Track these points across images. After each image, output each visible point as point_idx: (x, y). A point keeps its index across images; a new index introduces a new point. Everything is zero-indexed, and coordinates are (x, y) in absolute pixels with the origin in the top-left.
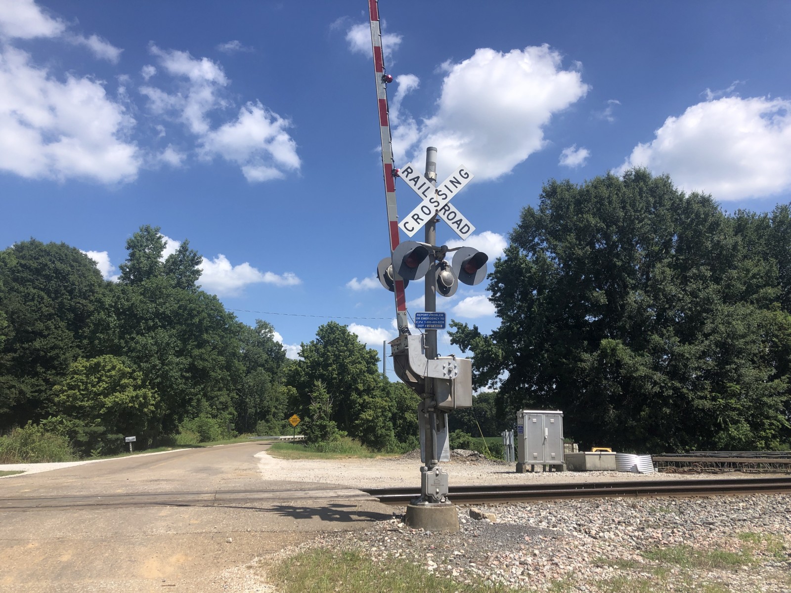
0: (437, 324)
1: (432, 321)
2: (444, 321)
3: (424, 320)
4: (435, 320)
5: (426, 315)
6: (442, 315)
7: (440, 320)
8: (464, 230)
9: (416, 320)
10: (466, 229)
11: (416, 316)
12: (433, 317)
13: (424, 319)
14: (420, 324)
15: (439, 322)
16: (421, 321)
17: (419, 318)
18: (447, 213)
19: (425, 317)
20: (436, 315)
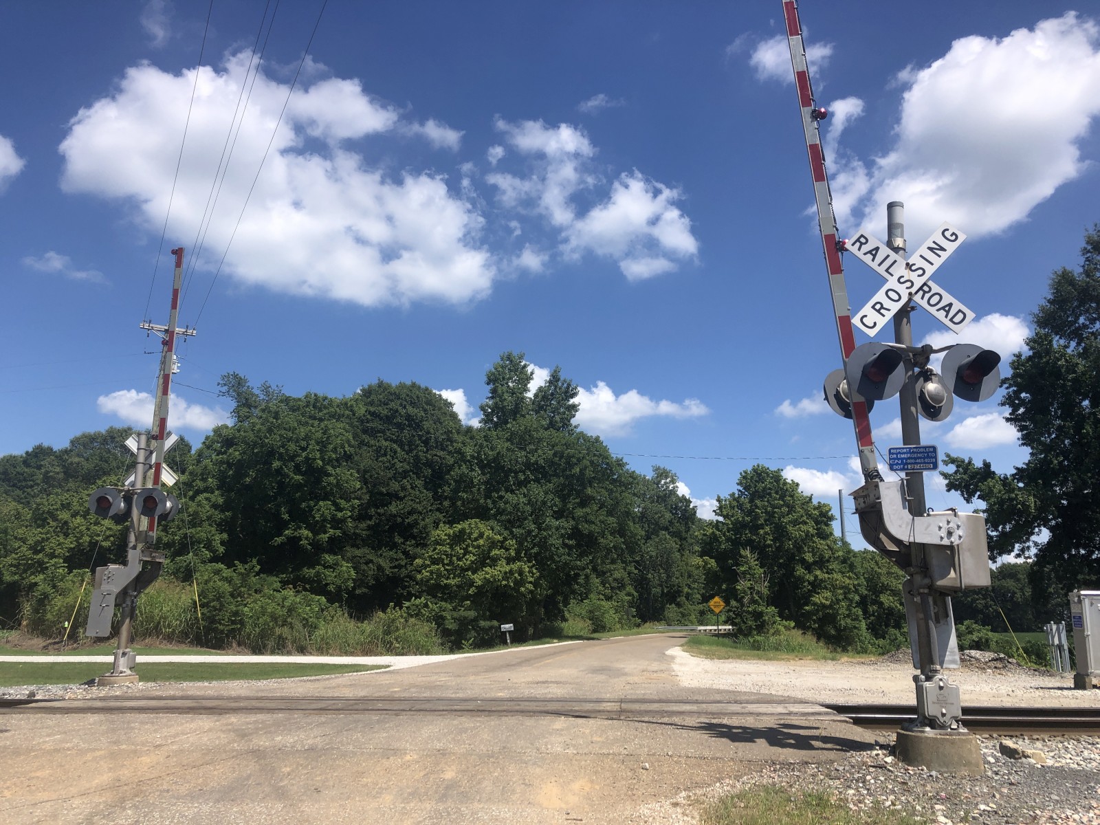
0: (925, 463)
1: (915, 459)
2: (936, 457)
3: (902, 459)
4: (920, 458)
5: (905, 450)
6: (931, 450)
7: (928, 457)
8: (957, 319)
9: (890, 459)
10: (960, 316)
11: (890, 453)
12: (917, 453)
13: (903, 456)
14: (897, 464)
15: (926, 460)
16: (898, 459)
17: (895, 456)
18: (927, 296)
19: (904, 453)
20: (921, 450)
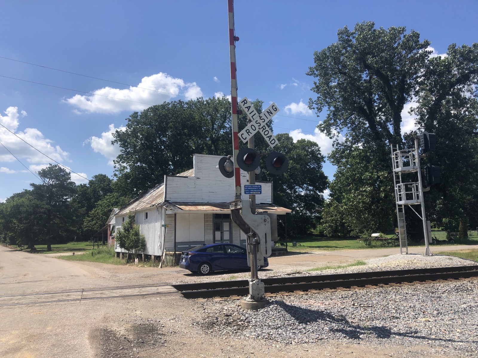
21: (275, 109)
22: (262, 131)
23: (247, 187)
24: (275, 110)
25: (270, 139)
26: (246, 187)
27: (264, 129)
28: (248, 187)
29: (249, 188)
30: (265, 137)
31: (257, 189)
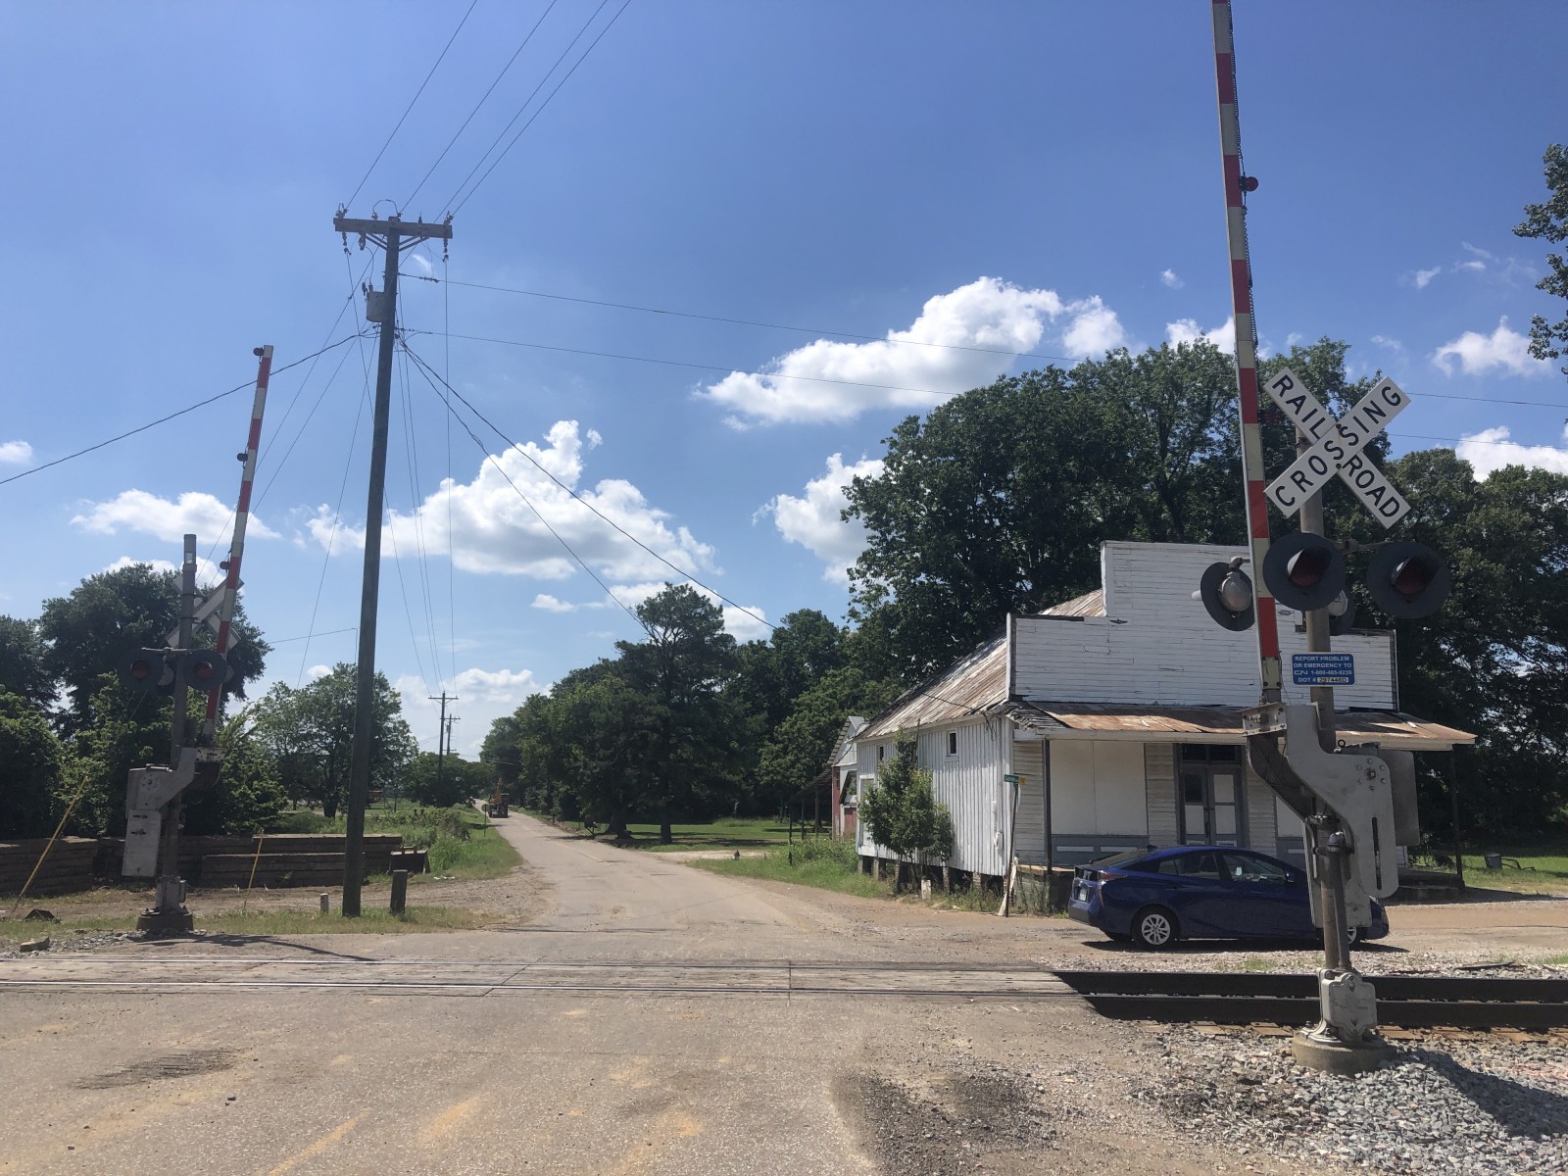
21: (1393, 397)
22: (1351, 474)
23: (1303, 662)
24: (1395, 400)
25: (1378, 498)
26: (1298, 662)
27: (1354, 467)
28: (1306, 661)
29: (1310, 665)
30: (1360, 493)
31: (1338, 669)
